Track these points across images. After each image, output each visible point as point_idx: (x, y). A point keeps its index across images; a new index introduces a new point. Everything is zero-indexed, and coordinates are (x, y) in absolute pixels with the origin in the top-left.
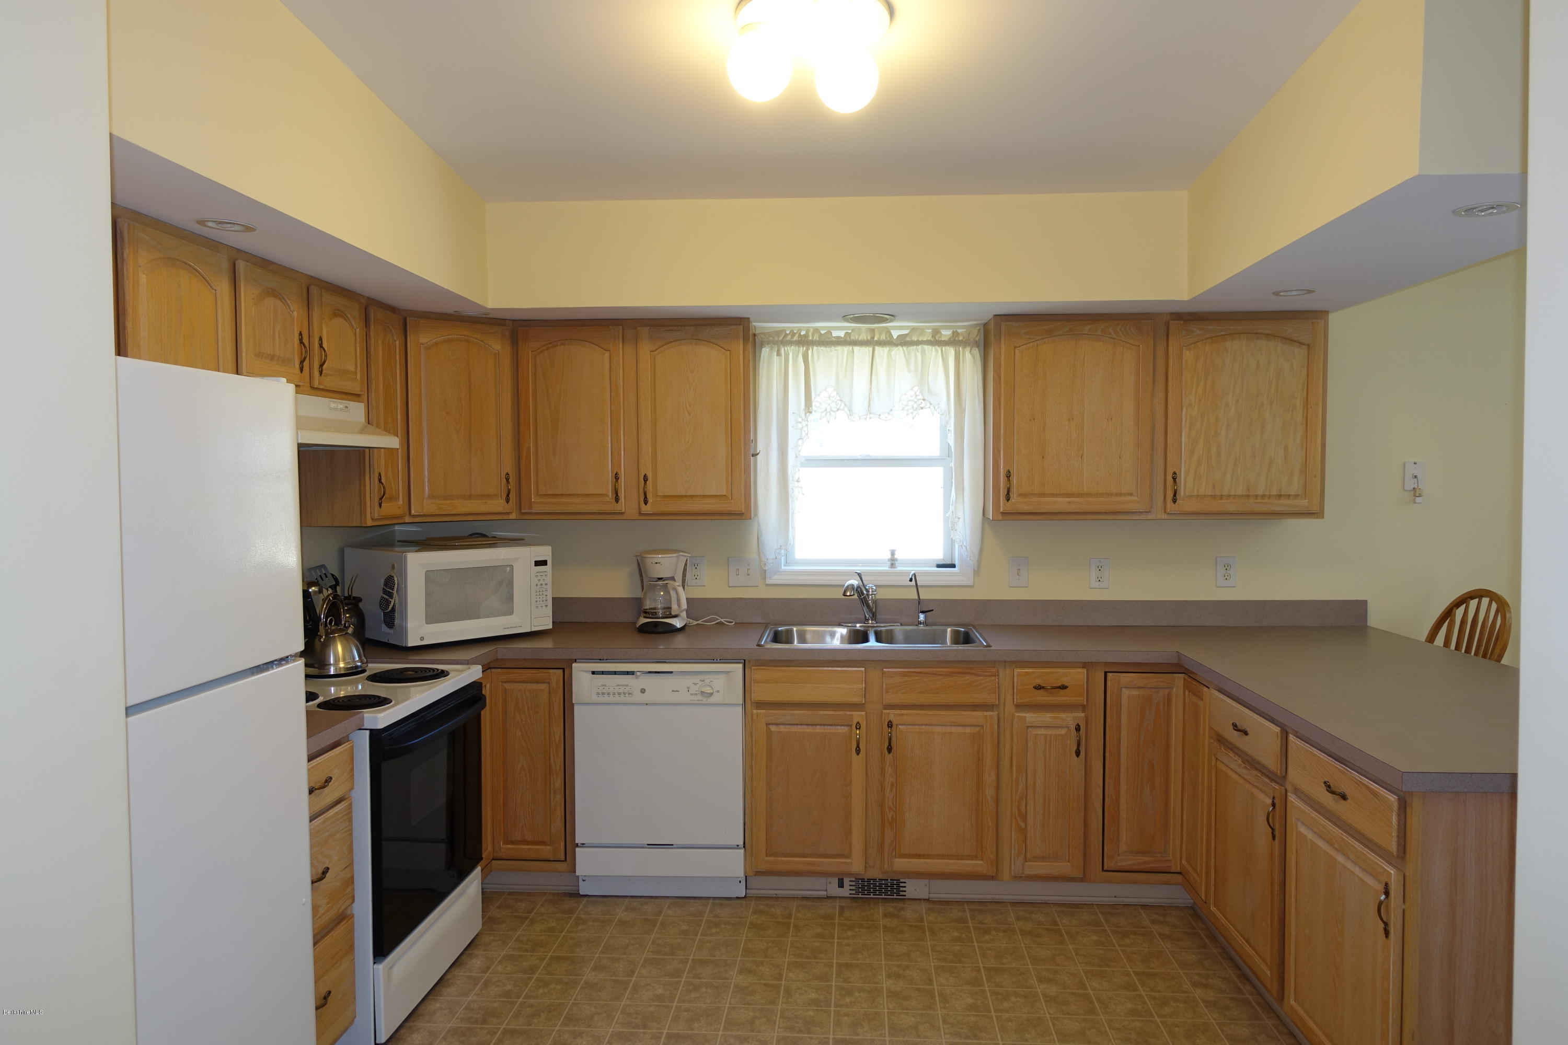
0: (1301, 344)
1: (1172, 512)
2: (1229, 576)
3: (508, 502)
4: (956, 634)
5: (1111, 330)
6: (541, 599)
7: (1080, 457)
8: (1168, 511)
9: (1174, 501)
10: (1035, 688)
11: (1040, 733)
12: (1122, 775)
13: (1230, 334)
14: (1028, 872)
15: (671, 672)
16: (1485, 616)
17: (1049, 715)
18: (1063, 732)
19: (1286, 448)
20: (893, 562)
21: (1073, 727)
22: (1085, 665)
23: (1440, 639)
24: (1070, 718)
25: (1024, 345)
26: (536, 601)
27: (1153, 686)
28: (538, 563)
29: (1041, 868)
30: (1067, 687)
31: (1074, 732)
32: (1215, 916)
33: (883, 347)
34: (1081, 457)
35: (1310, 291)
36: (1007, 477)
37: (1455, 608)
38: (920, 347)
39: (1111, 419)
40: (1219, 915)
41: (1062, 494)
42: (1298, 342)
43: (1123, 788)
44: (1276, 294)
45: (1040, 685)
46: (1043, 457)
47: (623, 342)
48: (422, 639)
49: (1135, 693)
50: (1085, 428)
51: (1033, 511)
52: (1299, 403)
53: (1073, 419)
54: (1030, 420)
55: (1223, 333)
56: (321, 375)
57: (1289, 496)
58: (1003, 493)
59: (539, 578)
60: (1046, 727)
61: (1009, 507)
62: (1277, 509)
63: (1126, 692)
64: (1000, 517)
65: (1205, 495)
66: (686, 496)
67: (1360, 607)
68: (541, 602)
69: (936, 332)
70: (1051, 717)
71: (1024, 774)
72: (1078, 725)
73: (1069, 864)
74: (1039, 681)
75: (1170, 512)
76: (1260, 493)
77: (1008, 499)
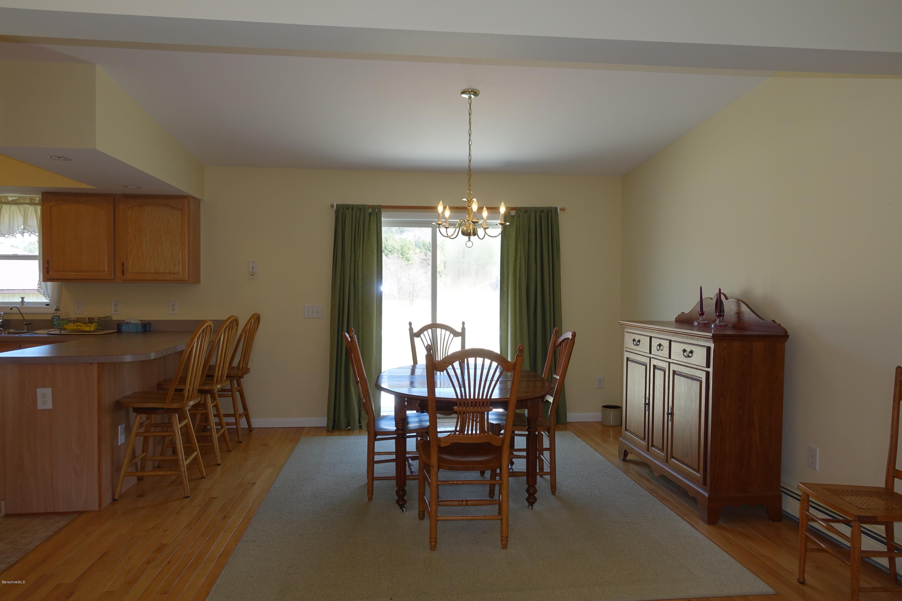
0: (179, 210)
1: (123, 279)
2: (174, 309)
5: (94, 200)
7: (81, 255)
9: (123, 275)
13: (145, 204)
19: (172, 253)
20: (23, 303)
25: (55, 206)
33: (7, 205)
35: (140, 188)
36: (47, 263)
38: (24, 205)
39: (95, 239)
42: (176, 208)
46: (64, 255)
50: (83, 242)
51: (60, 278)
53: (77, 238)
54: (58, 238)
55: (142, 203)
57: (174, 273)
58: (45, 270)
61: (49, 276)
62: (168, 278)
65: (137, 272)
69: (31, 199)
76: (161, 272)
77: (48, 273)
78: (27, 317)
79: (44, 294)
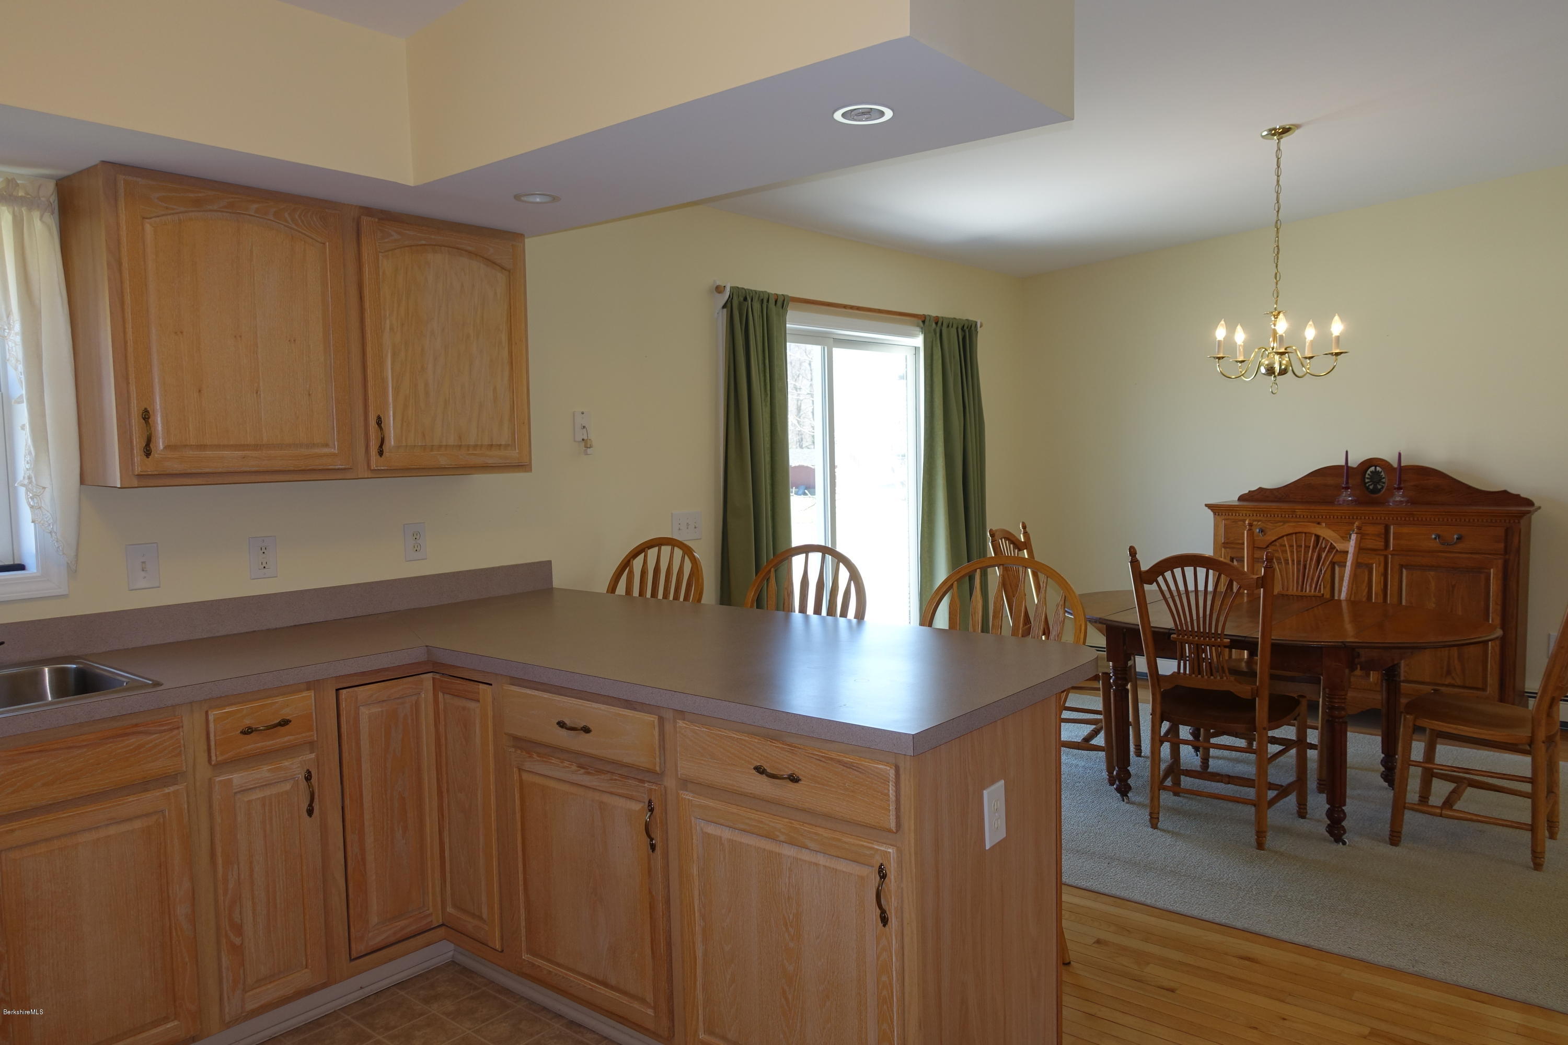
0: (503, 268)
1: (379, 468)
2: (419, 546)
4: (60, 678)
5: (286, 215)
7: (255, 392)
8: (373, 466)
9: (381, 453)
10: (244, 733)
11: (254, 798)
12: (367, 823)
13: (431, 245)
14: (250, 1006)
16: (669, 564)
17: (266, 768)
18: (287, 786)
21: (301, 777)
22: (309, 686)
23: (621, 589)
24: (295, 766)
25: (158, 217)
27: (398, 696)
29: (271, 992)
30: (290, 721)
31: (303, 783)
32: (533, 965)
34: (257, 393)
36: (144, 419)
37: (632, 559)
39: (295, 341)
40: (539, 962)
41: (231, 446)
42: (499, 266)
43: (369, 840)
44: (517, 197)
45: (250, 728)
46: (200, 391)
49: (376, 709)
50: (259, 350)
51: (189, 471)
52: (504, 337)
53: (241, 337)
54: (175, 332)
55: (423, 242)
57: (500, 446)
58: (138, 443)
60: (262, 786)
61: (150, 466)
63: (365, 712)
64: (135, 483)
65: (415, 446)
67: (545, 567)
70: (269, 770)
71: (236, 866)
72: (309, 772)
73: (306, 970)
74: (248, 722)
75: (376, 468)
76: (472, 443)
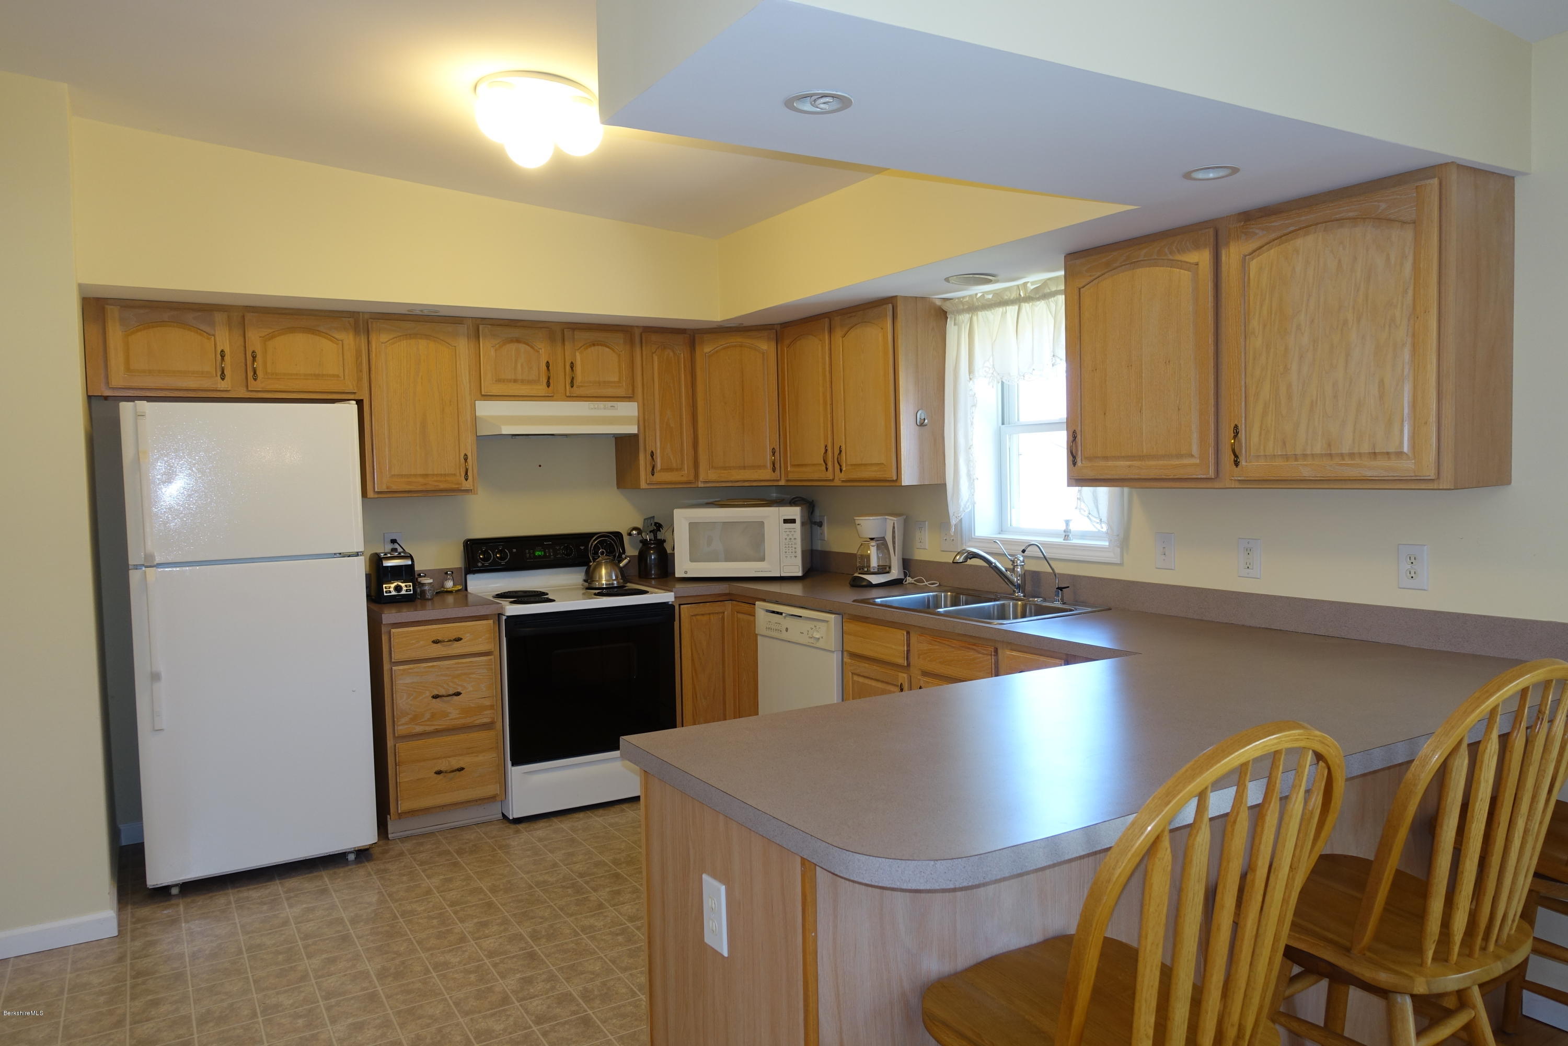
0: (1404, 223)
3: (774, 472)
5: (1166, 250)
6: (790, 551)
7: (1139, 411)
8: (1232, 476)
9: (1236, 464)
13: (1300, 229)
15: (801, 617)
19: (1382, 383)
20: (1067, 534)
26: (786, 552)
28: (786, 521)
36: (1074, 438)
41: (1124, 457)
42: (1399, 222)
44: (1188, 176)
46: (1105, 414)
47: (830, 332)
48: (686, 572)
50: (1143, 375)
52: (1399, 313)
53: (1131, 366)
54: (1093, 370)
55: (1292, 228)
56: (572, 387)
57: (1388, 453)
58: (1071, 456)
59: (788, 533)
61: (1076, 472)
62: (1369, 473)
65: (1274, 455)
66: (862, 464)
68: (790, 553)
75: (1235, 479)
76: (1345, 450)
77: (1074, 463)
78: (1060, 569)
79: (1090, 516)
